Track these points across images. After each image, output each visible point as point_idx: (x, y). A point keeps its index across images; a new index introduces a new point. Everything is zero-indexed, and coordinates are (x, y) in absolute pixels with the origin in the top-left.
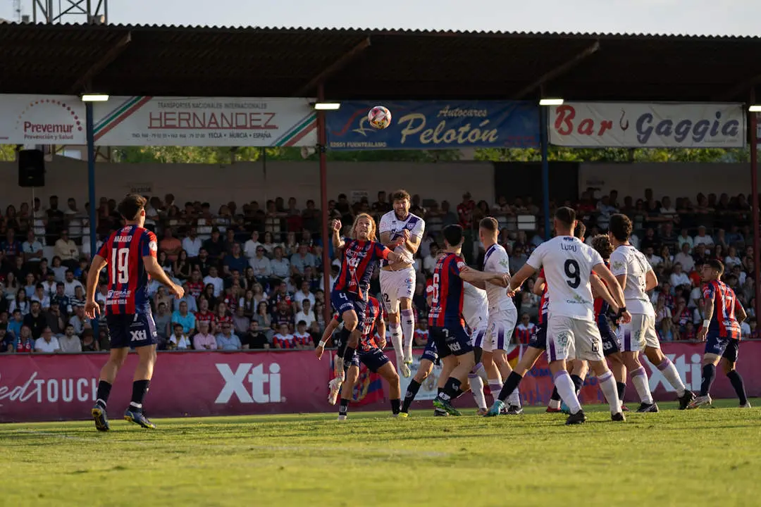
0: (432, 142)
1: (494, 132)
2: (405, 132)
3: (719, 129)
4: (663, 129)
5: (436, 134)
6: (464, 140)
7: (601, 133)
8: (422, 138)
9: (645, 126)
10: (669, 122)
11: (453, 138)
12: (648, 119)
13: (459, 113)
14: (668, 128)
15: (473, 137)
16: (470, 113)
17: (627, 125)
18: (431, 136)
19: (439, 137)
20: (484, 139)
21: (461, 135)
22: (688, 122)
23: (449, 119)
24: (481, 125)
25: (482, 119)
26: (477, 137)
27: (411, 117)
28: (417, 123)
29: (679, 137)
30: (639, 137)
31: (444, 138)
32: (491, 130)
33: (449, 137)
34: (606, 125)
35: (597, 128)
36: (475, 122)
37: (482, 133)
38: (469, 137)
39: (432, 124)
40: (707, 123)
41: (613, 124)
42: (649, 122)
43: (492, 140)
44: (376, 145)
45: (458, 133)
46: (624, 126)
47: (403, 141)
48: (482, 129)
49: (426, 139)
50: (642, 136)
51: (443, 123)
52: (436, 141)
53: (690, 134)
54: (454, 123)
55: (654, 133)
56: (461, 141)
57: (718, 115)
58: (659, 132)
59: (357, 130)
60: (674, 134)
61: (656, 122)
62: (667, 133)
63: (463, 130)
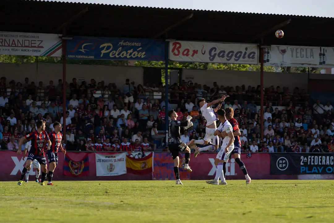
0: (115, 56)
1: (144, 53)
2: (103, 52)
3: (247, 55)
4: (221, 55)
5: (117, 53)
6: (130, 57)
7: (193, 55)
8: (111, 54)
9: (213, 53)
10: (224, 52)
11: (125, 55)
12: (214, 50)
13: (128, 44)
14: (223, 54)
15: (134, 55)
16: (133, 44)
17: (205, 52)
18: (115, 54)
19: (118, 54)
20: (139, 56)
21: (129, 54)
22: (232, 52)
23: (123, 47)
24: (138, 50)
25: (139, 47)
26: (136, 56)
27: (106, 45)
28: (108, 48)
29: (228, 58)
30: (210, 58)
31: (121, 55)
32: (142, 52)
33: (123, 55)
34: (195, 52)
35: (191, 53)
36: (135, 48)
37: (138, 53)
38: (132, 55)
39: (115, 48)
40: (241, 52)
41: (199, 52)
42: (215, 51)
43: (143, 57)
44: (89, 57)
45: (127, 53)
46: (203, 53)
47: (102, 55)
48: (138, 52)
49: (112, 55)
50: (211, 58)
51: (121, 48)
52: (117, 56)
53: (233, 57)
54: (126, 48)
55: (217, 56)
56: (128, 57)
57: (246, 49)
58: (219, 56)
59: (80, 50)
60: (226, 57)
61: (218, 51)
62: (223, 56)
63: (130, 52)
